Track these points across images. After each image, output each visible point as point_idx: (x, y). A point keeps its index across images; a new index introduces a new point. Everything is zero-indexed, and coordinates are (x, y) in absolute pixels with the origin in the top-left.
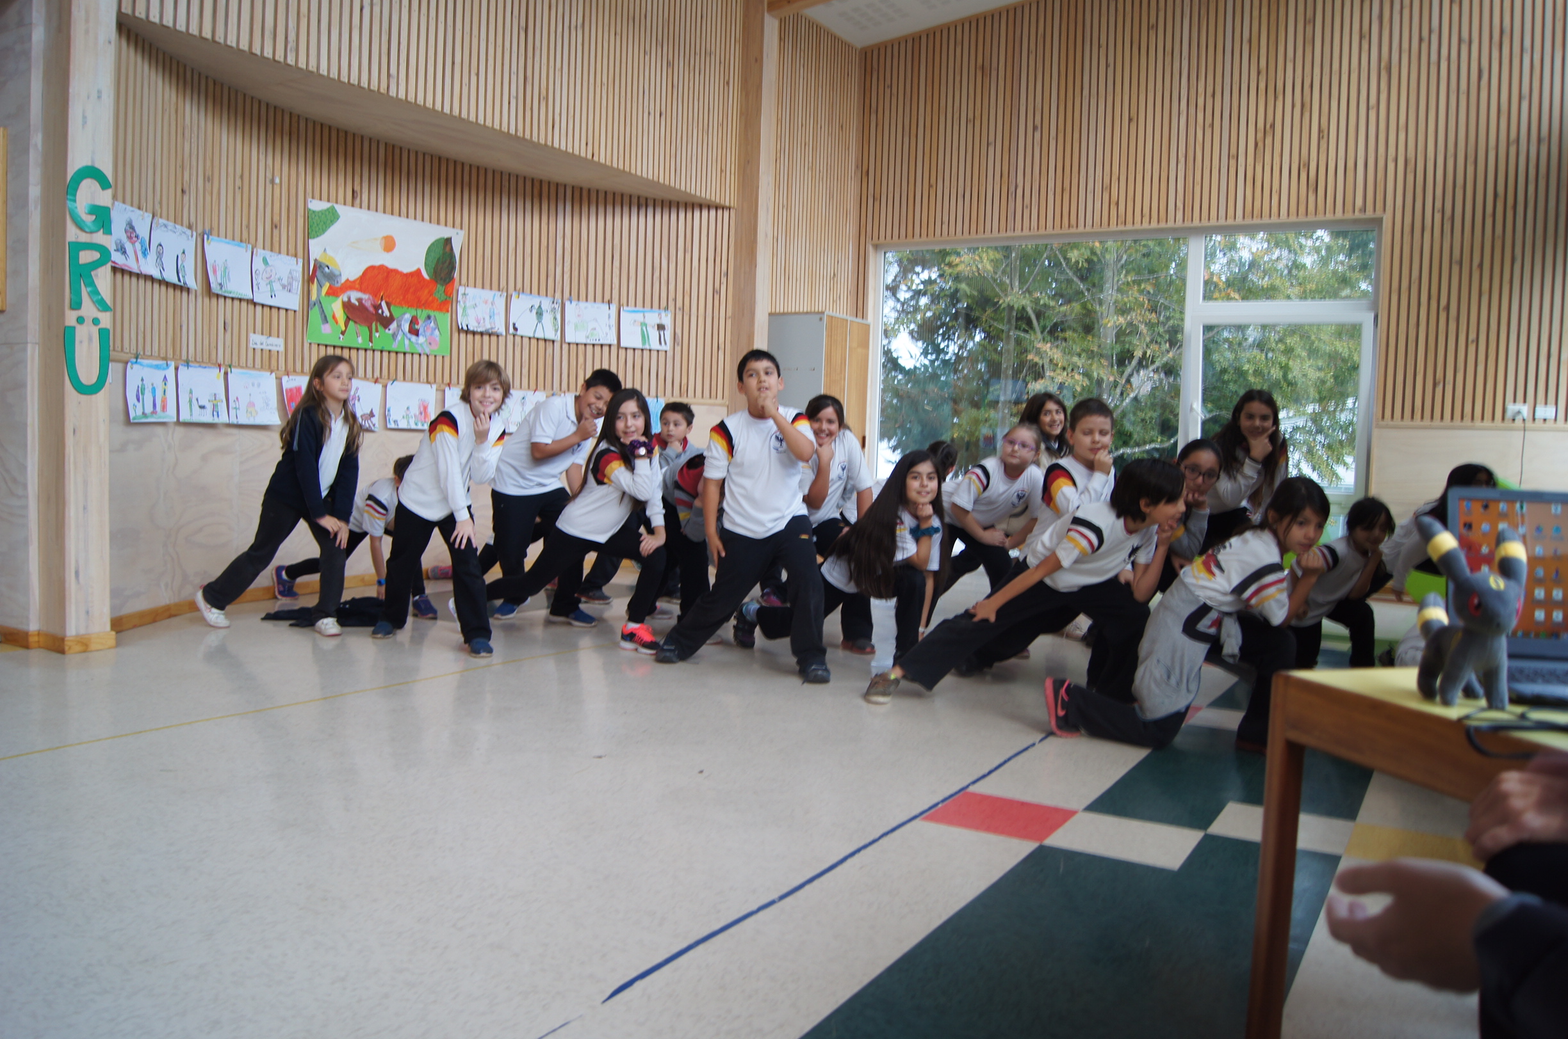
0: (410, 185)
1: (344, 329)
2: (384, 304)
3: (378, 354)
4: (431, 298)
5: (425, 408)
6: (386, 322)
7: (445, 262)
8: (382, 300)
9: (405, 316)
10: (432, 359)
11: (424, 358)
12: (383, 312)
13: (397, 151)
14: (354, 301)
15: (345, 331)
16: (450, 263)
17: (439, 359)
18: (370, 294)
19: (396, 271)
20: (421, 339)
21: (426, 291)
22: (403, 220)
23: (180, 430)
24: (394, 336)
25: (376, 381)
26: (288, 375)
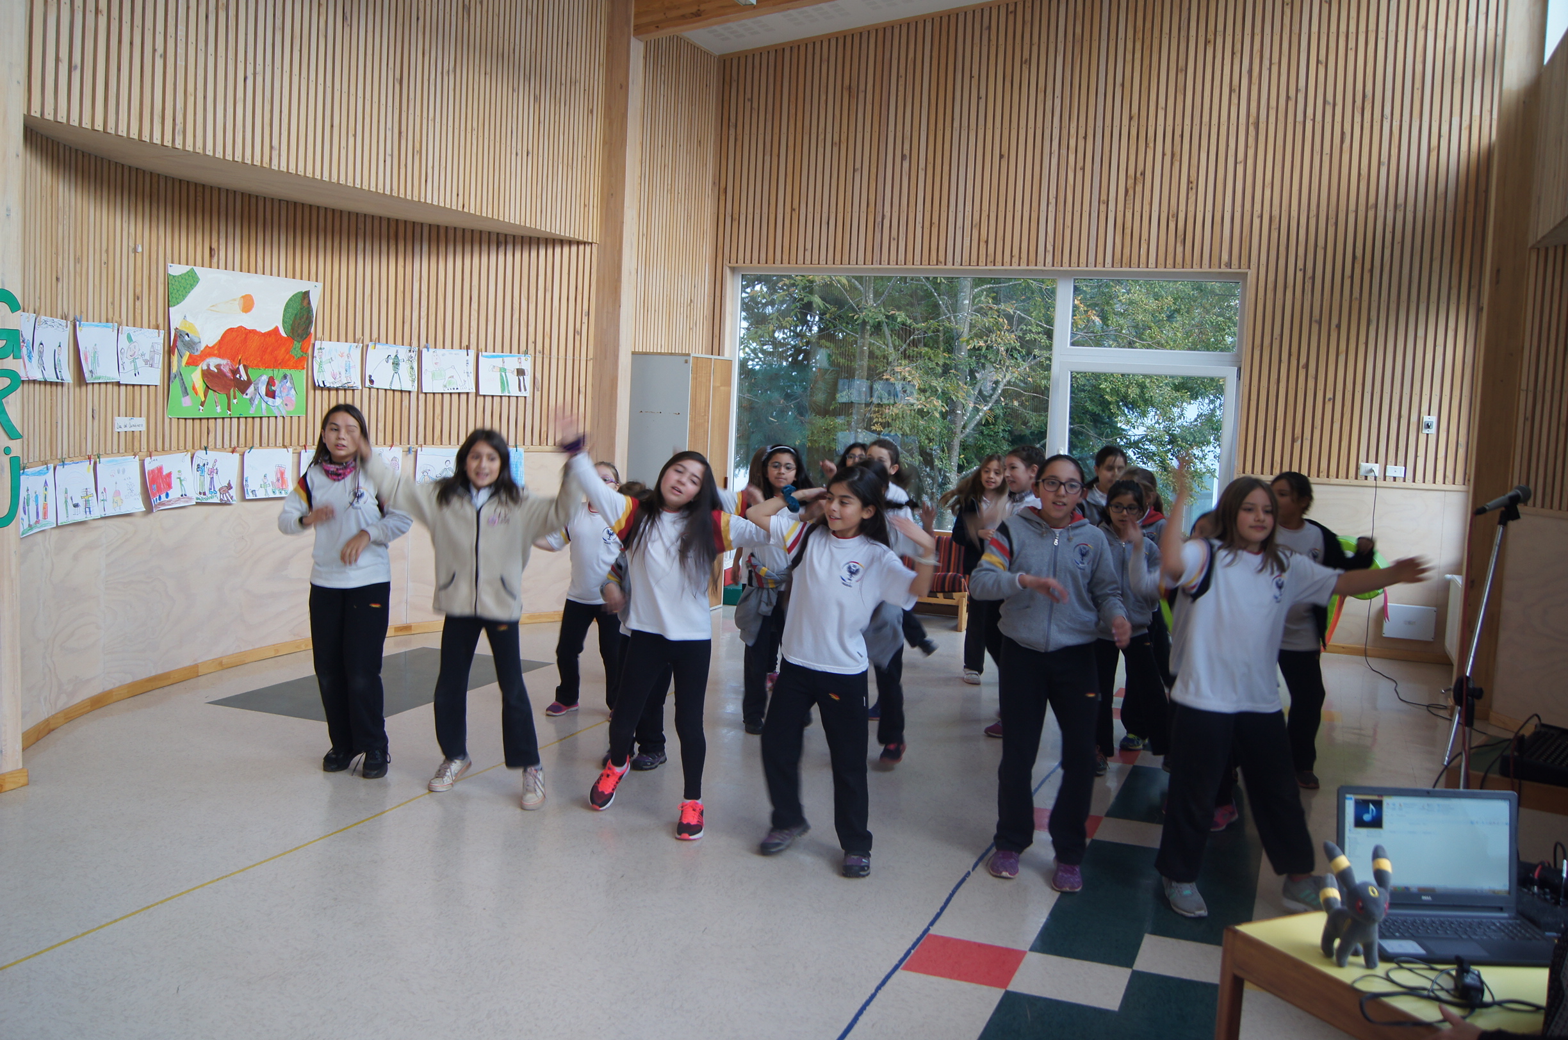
0: (266, 238)
1: (203, 399)
2: (241, 368)
3: (235, 421)
4: (287, 357)
5: (282, 474)
6: (243, 387)
7: (303, 317)
8: (239, 365)
9: (261, 377)
10: (288, 420)
11: (280, 420)
12: (240, 377)
13: (253, 201)
14: (213, 368)
15: (205, 401)
16: (307, 319)
17: (295, 420)
18: (229, 359)
19: (254, 332)
20: (277, 401)
21: (283, 349)
22: (260, 275)
23: (59, 534)
24: (251, 400)
25: (233, 452)
26: (151, 456)
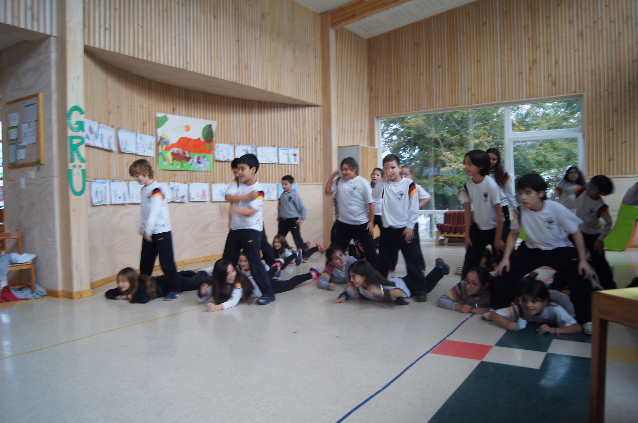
0: (195, 105)
1: (172, 163)
2: (187, 152)
3: (185, 172)
4: (205, 149)
5: (204, 193)
6: (188, 159)
7: (210, 134)
8: (186, 150)
10: (206, 172)
11: (203, 172)
12: (187, 155)
13: (189, 92)
14: (175, 152)
17: (209, 173)
18: (181, 148)
19: (191, 139)
20: (202, 165)
21: (203, 146)
22: (193, 118)
23: (112, 207)
24: (191, 164)
25: (185, 183)
